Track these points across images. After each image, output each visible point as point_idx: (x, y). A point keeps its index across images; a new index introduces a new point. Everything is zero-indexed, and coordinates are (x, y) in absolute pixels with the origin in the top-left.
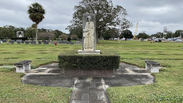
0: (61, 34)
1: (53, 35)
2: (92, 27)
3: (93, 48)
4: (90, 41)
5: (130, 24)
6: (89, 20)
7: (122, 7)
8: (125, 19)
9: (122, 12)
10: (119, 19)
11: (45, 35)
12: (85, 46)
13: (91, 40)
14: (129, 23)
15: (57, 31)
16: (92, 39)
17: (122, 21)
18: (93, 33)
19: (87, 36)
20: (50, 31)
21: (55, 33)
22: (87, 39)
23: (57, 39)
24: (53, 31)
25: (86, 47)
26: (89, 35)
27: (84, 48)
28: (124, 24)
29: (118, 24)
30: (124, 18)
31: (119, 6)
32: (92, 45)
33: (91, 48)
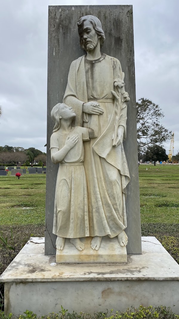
0: (38, 155)
1: (24, 157)
2: (108, 90)
3: (124, 238)
4: (99, 191)
5: (167, 133)
6: (93, 41)
7: (150, 102)
8: (157, 125)
9: (152, 111)
10: (146, 124)
11: (9, 157)
12: (65, 227)
13: (110, 183)
14: (166, 131)
15: (32, 150)
16: (114, 175)
17: (153, 127)
18: (121, 132)
19: (76, 155)
20: (20, 150)
21: (28, 154)
22: (79, 173)
23: (31, 164)
24: (25, 150)
25: (70, 235)
26: (93, 145)
27: (59, 242)
28: (156, 133)
29: (144, 133)
30: (156, 122)
31: (145, 99)
32: (111, 219)
33: (107, 238)
